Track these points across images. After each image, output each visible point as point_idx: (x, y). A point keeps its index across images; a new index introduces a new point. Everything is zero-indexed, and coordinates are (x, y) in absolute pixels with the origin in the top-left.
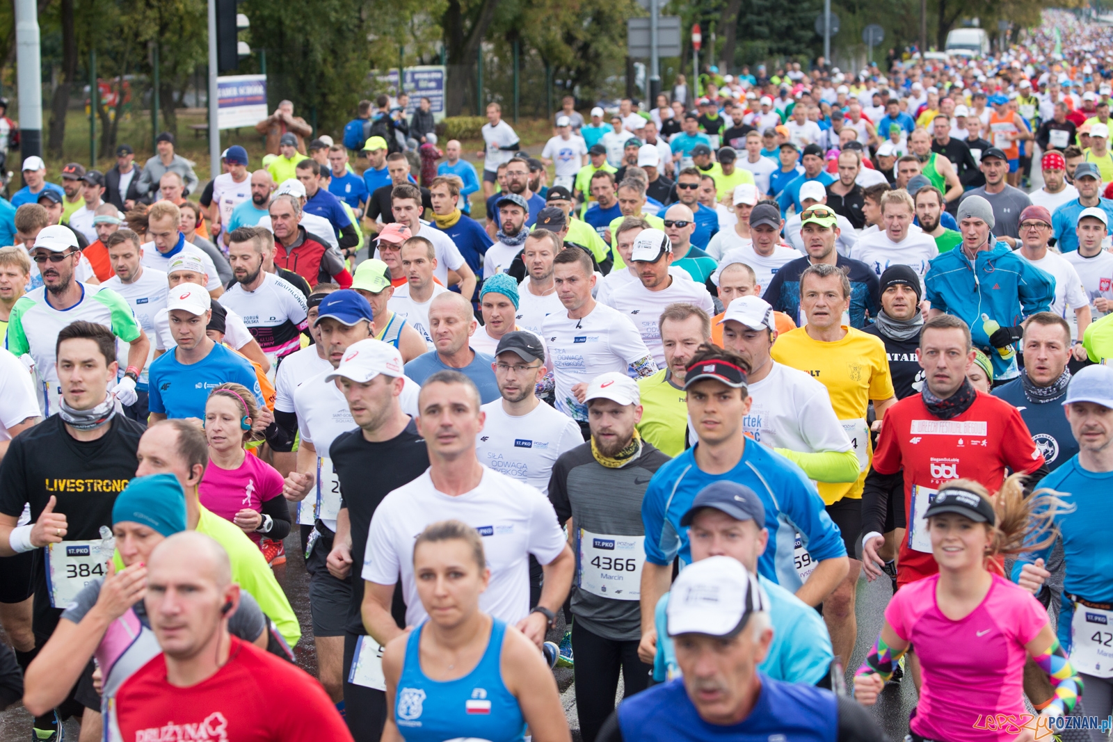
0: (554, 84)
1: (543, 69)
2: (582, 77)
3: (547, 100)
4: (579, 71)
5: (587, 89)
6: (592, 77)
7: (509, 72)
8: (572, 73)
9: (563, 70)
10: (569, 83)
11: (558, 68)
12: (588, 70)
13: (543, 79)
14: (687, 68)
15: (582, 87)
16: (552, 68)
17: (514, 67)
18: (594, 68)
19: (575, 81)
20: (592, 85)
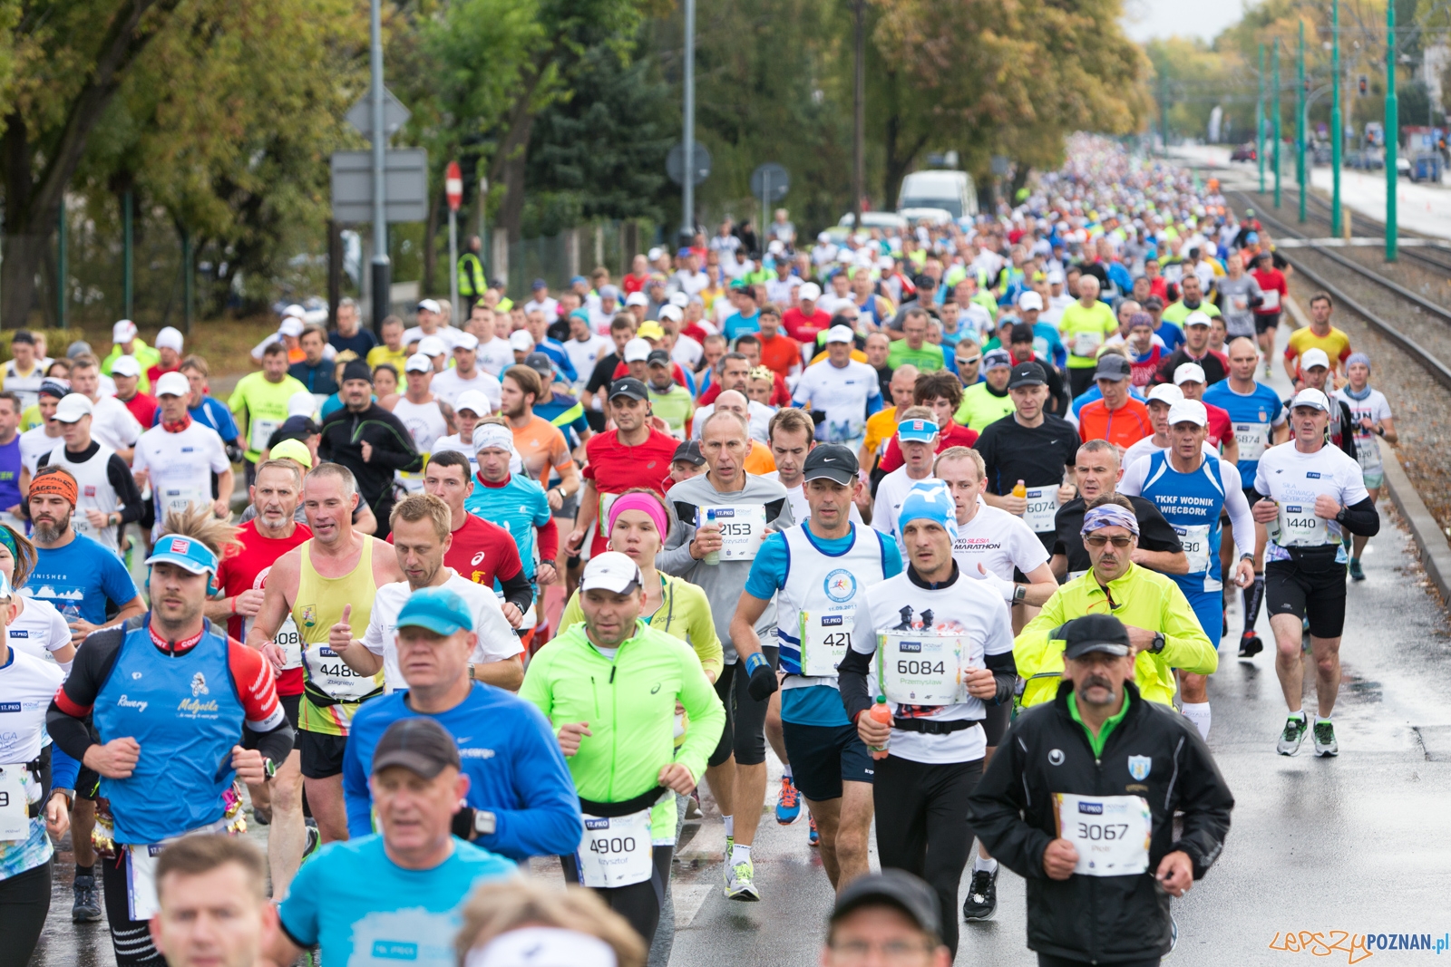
0: (197, 270)
1: (178, 244)
2: (247, 256)
3: (184, 300)
4: (241, 247)
5: (256, 278)
6: (266, 257)
7: (115, 248)
8: (229, 249)
9: (212, 244)
10: (223, 269)
11: (204, 241)
12: (258, 245)
13: (177, 261)
14: (438, 242)
15: (247, 275)
16: (194, 241)
17: (123, 240)
18: (270, 241)
19: (234, 265)
20: (265, 271)
